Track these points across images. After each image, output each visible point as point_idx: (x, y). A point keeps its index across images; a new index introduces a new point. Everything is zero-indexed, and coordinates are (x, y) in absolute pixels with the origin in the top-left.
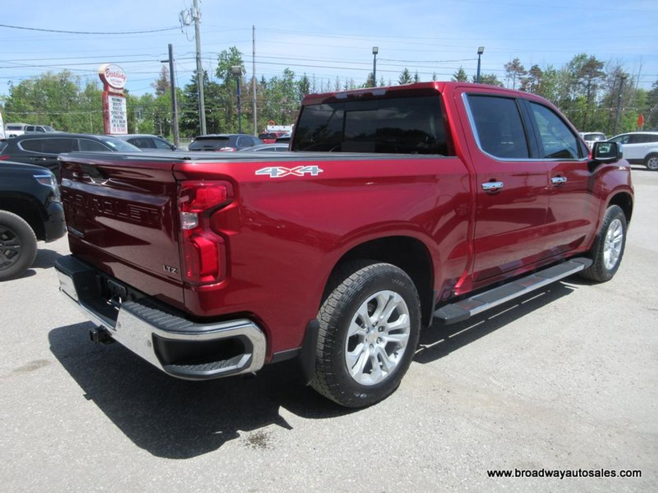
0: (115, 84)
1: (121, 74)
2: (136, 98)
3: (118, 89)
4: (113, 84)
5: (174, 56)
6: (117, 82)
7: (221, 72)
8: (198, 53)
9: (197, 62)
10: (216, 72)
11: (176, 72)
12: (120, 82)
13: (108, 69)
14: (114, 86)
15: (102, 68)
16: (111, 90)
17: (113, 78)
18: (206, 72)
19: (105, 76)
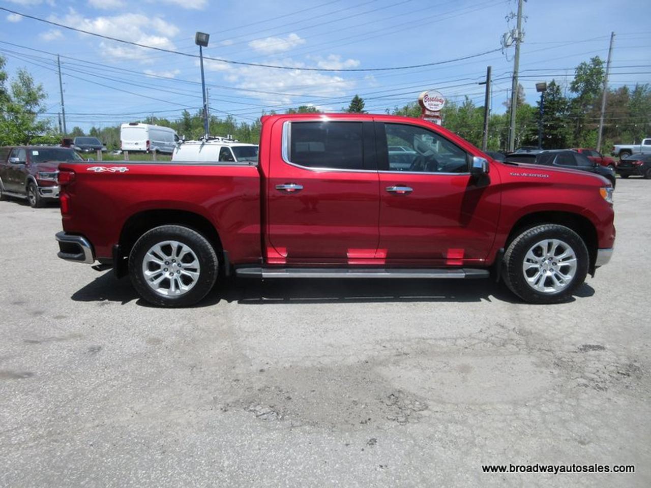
0: (432, 108)
1: (440, 98)
2: (499, 116)
3: (434, 111)
4: (431, 108)
5: (492, 78)
6: (435, 105)
7: (576, 86)
8: (515, 72)
9: (513, 81)
10: (570, 86)
11: (492, 92)
12: (438, 105)
13: (427, 95)
14: (431, 109)
15: (421, 96)
16: (427, 113)
17: (432, 102)
18: (558, 86)
19: (424, 102)
